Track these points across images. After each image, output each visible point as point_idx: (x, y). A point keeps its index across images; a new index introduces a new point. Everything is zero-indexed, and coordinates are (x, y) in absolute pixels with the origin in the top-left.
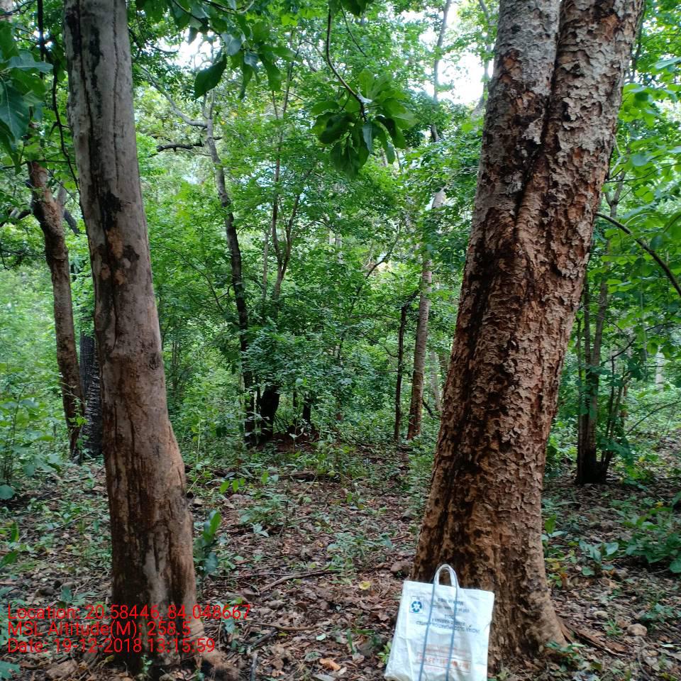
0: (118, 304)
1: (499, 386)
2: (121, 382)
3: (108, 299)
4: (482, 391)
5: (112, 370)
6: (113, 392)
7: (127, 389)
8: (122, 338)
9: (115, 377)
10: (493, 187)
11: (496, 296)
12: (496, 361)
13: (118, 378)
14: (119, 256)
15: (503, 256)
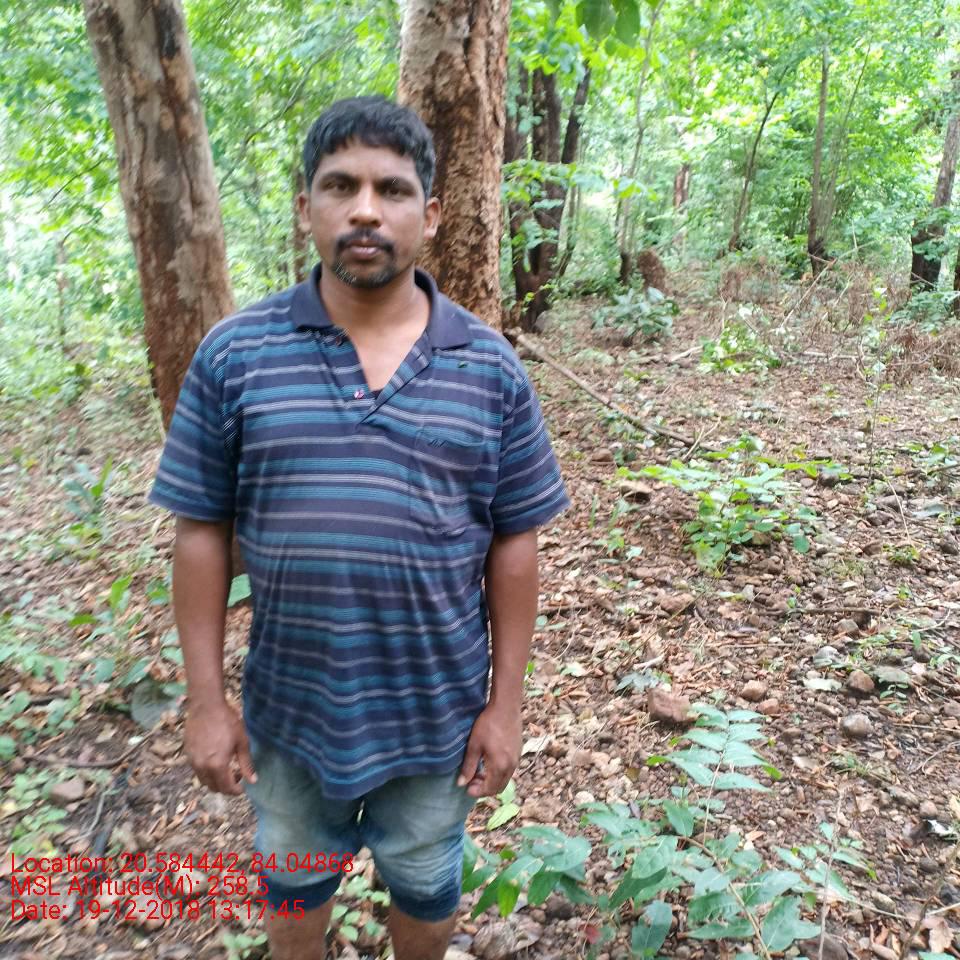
0: (189, 163)
1: (479, 237)
2: (207, 268)
3: (176, 158)
4: (464, 244)
5: (194, 253)
6: (197, 281)
7: (213, 277)
8: (202, 209)
9: (199, 262)
10: (444, 29)
11: (465, 146)
12: (473, 213)
13: (202, 264)
14: (185, 96)
15: (465, 104)
